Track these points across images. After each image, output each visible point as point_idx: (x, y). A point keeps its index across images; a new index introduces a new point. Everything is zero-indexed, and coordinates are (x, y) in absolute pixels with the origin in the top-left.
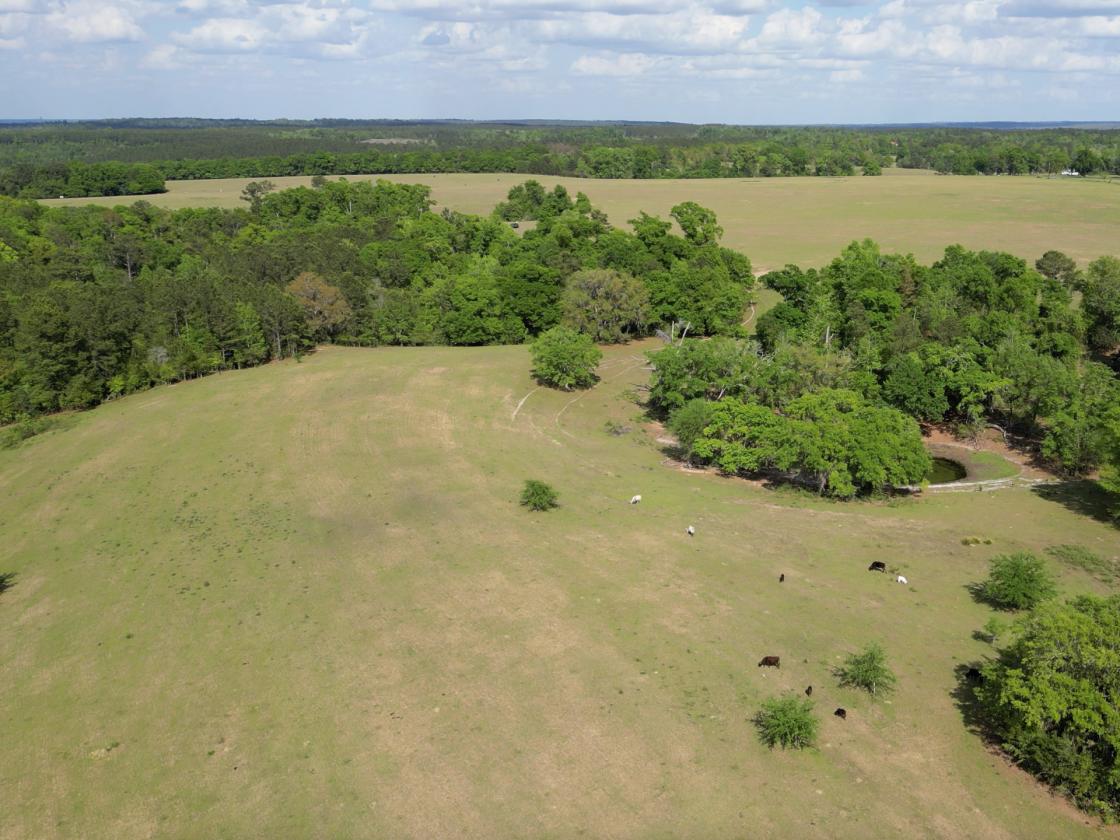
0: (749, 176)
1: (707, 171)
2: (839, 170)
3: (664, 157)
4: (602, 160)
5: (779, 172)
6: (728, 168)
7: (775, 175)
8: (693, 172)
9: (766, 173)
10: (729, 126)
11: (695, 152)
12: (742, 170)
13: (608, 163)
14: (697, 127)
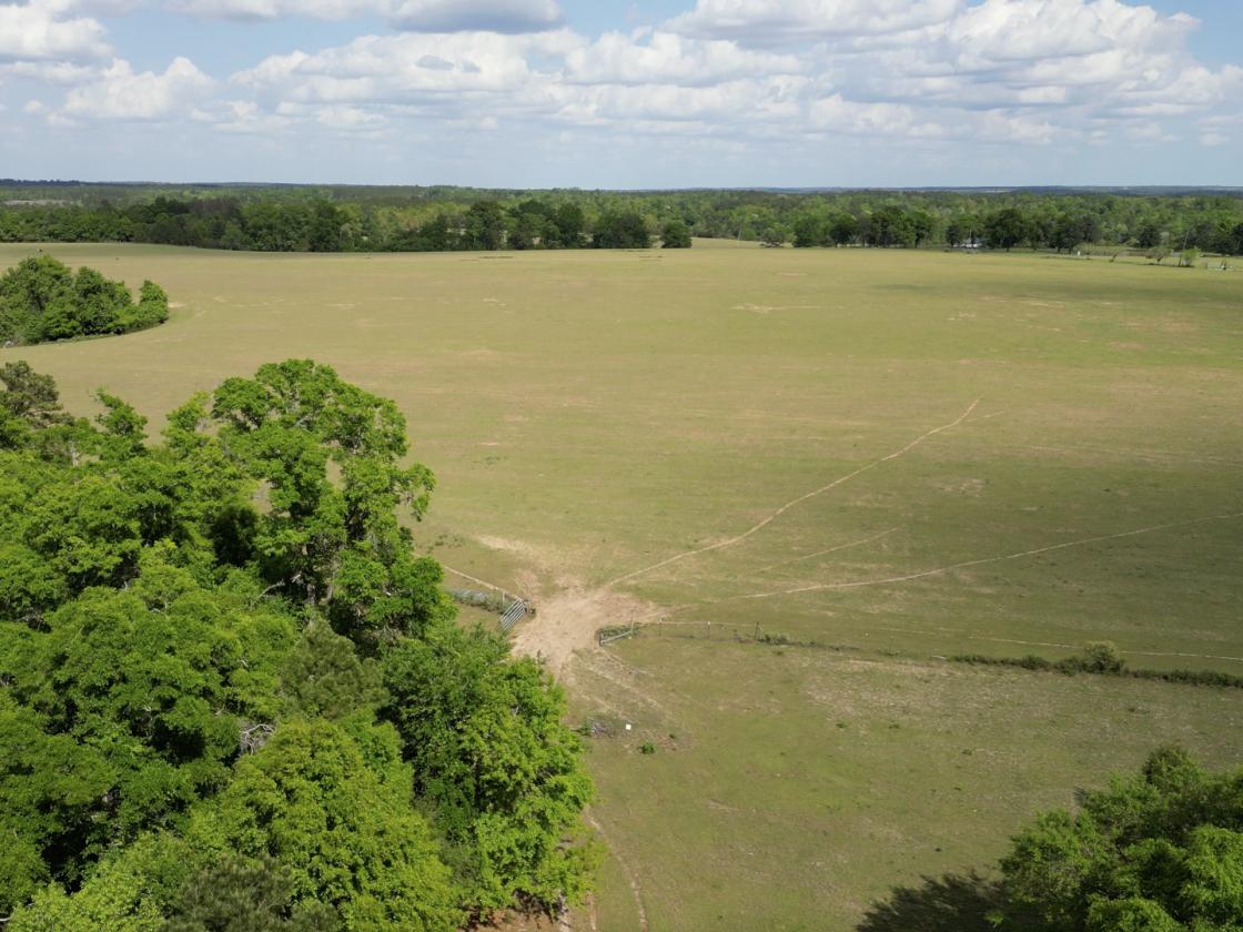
0: (491, 249)
1: (425, 239)
2: (629, 239)
3: (367, 221)
4: (261, 223)
5: (536, 241)
6: (459, 236)
7: (532, 247)
8: (404, 241)
9: (517, 244)
10: (461, 189)
11: (415, 214)
12: (480, 239)
13: (270, 227)
14: (423, 189)
